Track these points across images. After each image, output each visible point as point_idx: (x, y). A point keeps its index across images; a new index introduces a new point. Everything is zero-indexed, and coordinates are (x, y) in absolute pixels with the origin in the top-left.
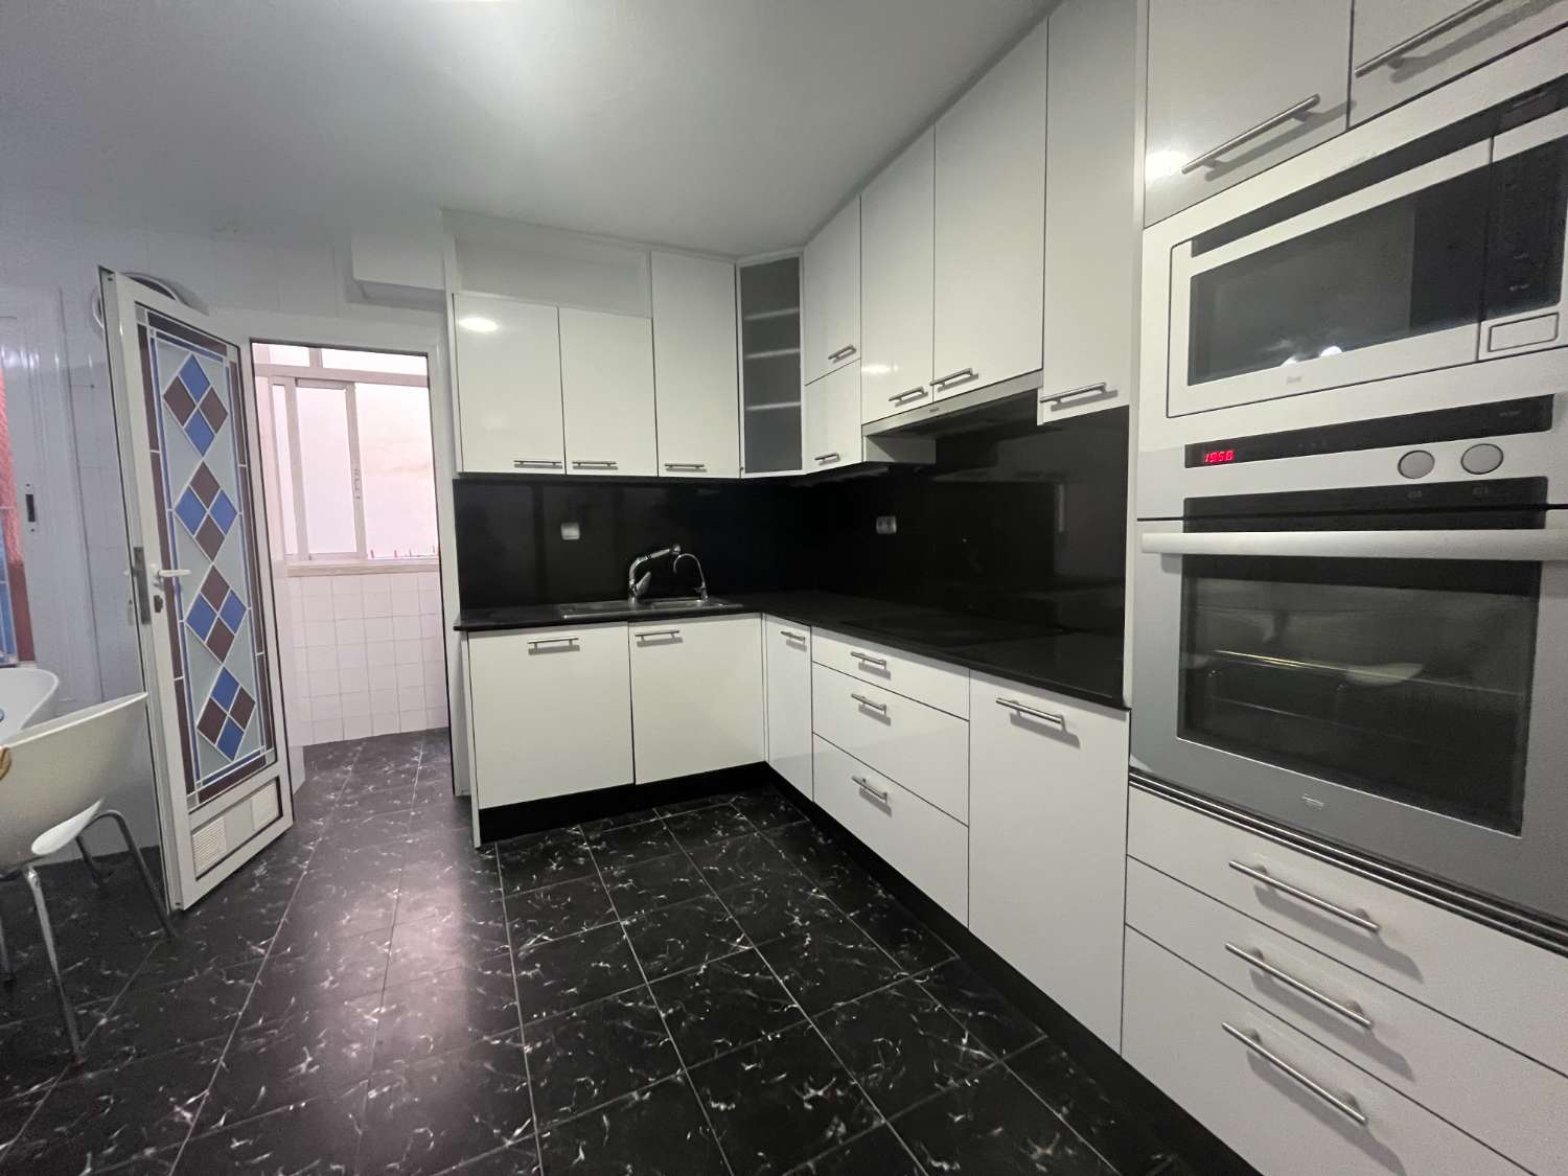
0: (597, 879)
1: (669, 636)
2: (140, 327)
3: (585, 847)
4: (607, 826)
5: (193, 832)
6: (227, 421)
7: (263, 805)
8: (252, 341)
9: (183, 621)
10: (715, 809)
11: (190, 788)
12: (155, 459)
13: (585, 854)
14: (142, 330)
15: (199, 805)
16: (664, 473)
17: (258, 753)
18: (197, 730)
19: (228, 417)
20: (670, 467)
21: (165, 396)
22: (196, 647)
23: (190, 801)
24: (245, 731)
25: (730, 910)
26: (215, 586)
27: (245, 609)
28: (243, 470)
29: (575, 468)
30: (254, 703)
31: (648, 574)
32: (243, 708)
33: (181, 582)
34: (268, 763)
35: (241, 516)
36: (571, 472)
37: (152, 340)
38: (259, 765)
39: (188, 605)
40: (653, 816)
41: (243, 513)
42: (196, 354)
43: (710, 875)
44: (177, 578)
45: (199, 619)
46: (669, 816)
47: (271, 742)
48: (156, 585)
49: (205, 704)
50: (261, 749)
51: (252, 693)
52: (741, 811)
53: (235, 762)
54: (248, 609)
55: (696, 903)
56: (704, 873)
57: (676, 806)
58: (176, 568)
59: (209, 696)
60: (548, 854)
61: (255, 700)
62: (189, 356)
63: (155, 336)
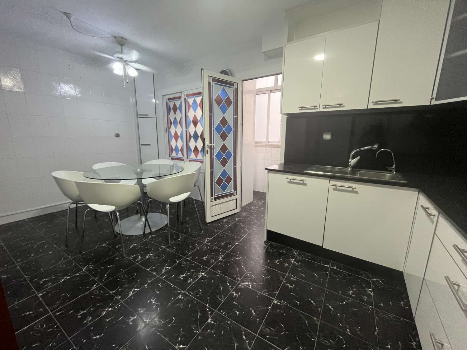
0: (284, 276)
1: (351, 189)
2: (209, 82)
3: (292, 261)
4: (307, 257)
5: (211, 206)
6: (232, 105)
7: (232, 205)
8: (243, 81)
9: (214, 156)
10: (360, 278)
11: (212, 196)
12: (210, 116)
13: (290, 263)
14: (210, 83)
15: (214, 200)
16: (371, 106)
17: (232, 192)
18: (215, 183)
19: (233, 104)
20: (376, 103)
21: (215, 100)
22: (217, 163)
23: (211, 199)
24: (228, 186)
25: (319, 335)
26: (224, 148)
27: (232, 155)
28: (235, 118)
29: (323, 108)
30: (232, 179)
31: (359, 157)
32: (229, 180)
33: (214, 147)
34: (234, 195)
35: (233, 130)
36: (321, 110)
37: (213, 85)
38: (232, 194)
39: (216, 152)
40: (328, 264)
41: (234, 130)
42: (224, 87)
43: (326, 309)
44: (214, 146)
45: (219, 156)
46: (335, 268)
47: (235, 189)
48: (207, 147)
49: (218, 177)
50: (233, 191)
51: (232, 176)
52: (373, 289)
53: (225, 192)
54: (233, 155)
55: (307, 317)
56: (325, 306)
57: (342, 265)
58: (214, 143)
59: (219, 175)
60: (280, 255)
61: (232, 178)
62: (223, 88)
63: (213, 84)
